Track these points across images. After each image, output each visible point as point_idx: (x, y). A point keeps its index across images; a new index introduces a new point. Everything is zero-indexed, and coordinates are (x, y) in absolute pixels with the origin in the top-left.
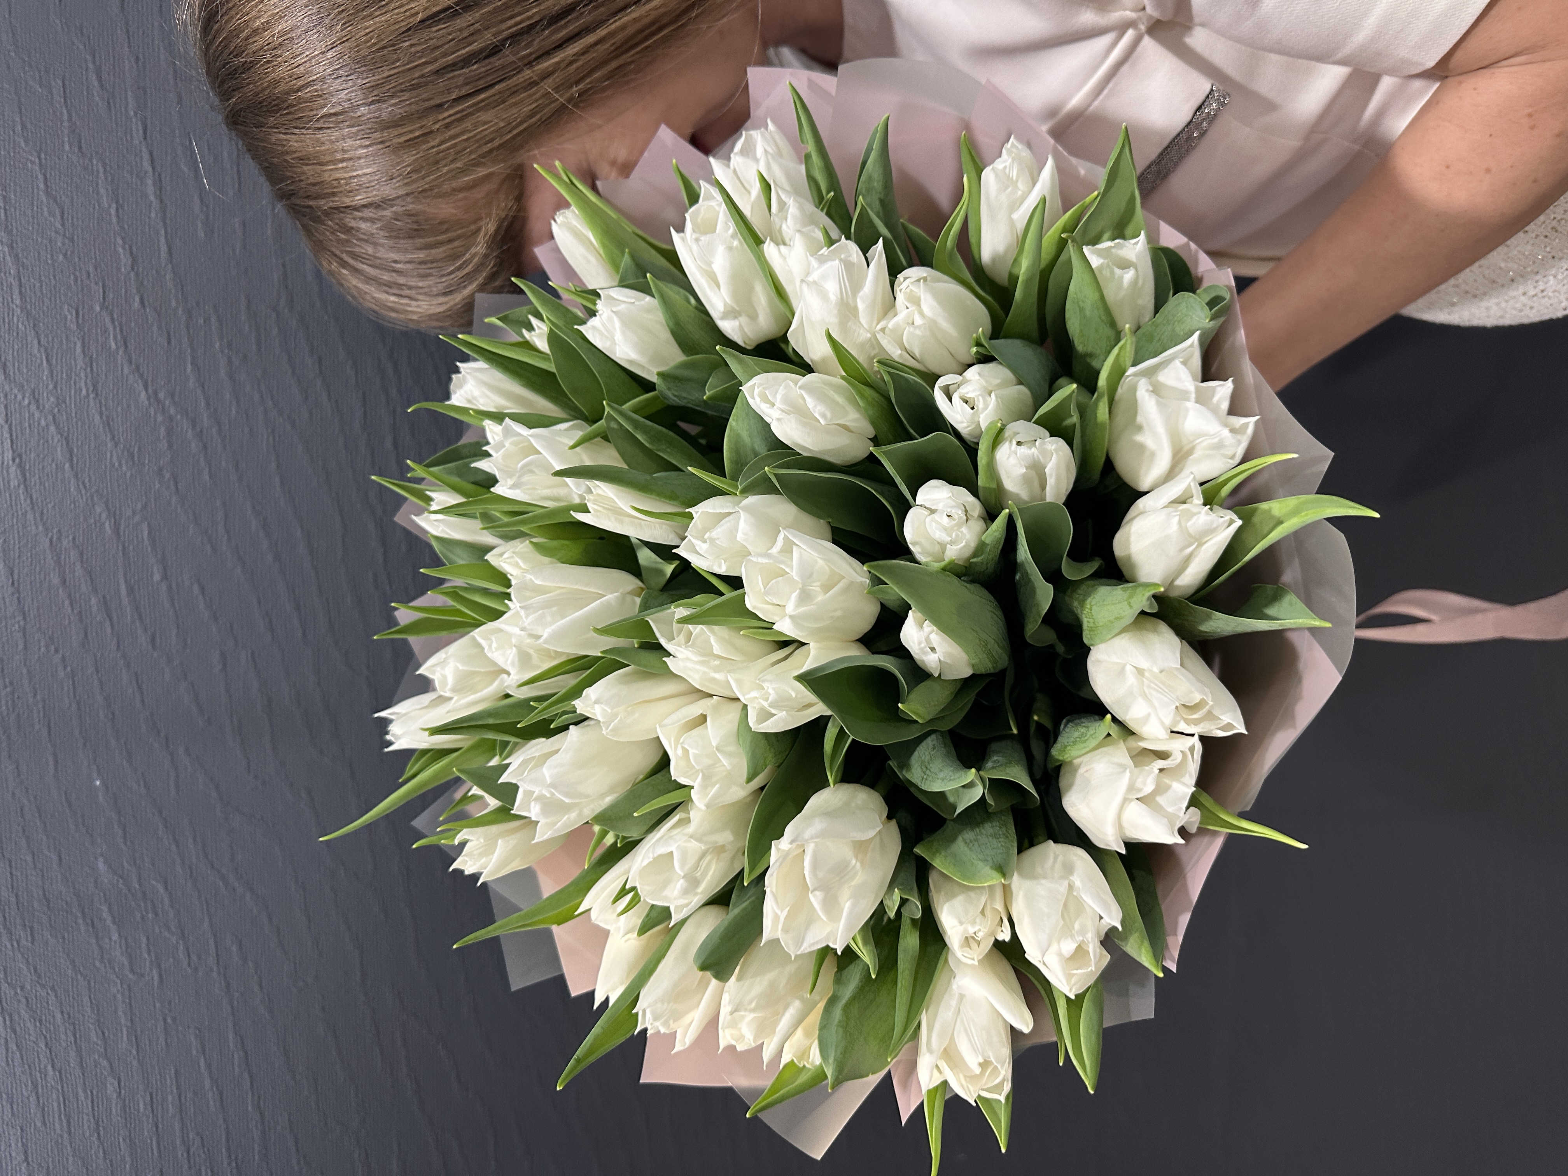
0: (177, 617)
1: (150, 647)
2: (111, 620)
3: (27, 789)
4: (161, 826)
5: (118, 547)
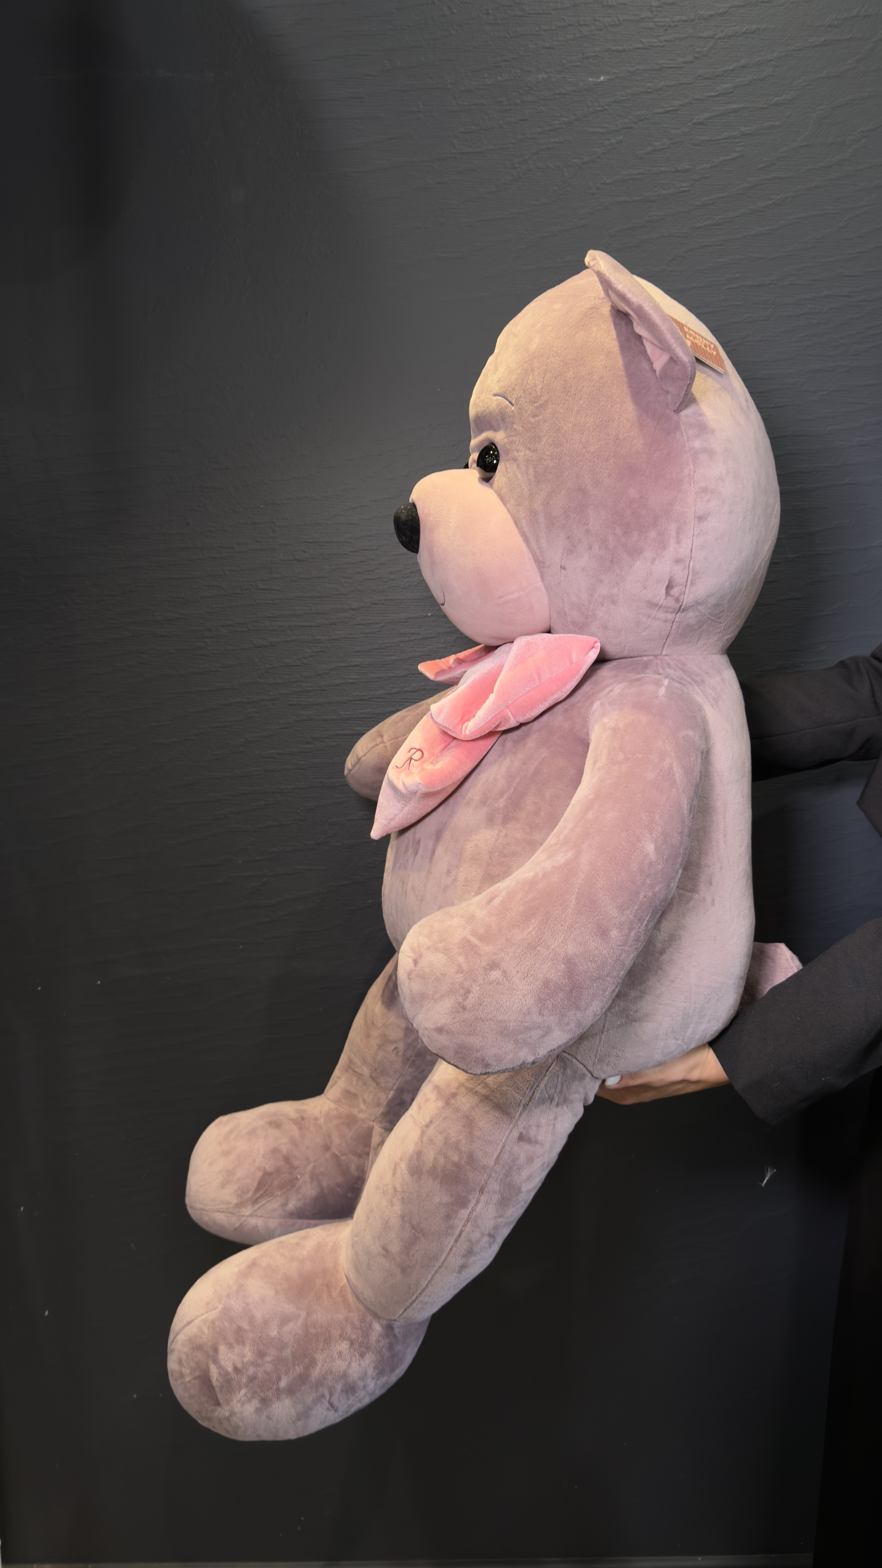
0: (714, 141)
1: (695, 121)
2: (716, 96)
3: (601, 30)
4: (566, 120)
5: (764, 104)
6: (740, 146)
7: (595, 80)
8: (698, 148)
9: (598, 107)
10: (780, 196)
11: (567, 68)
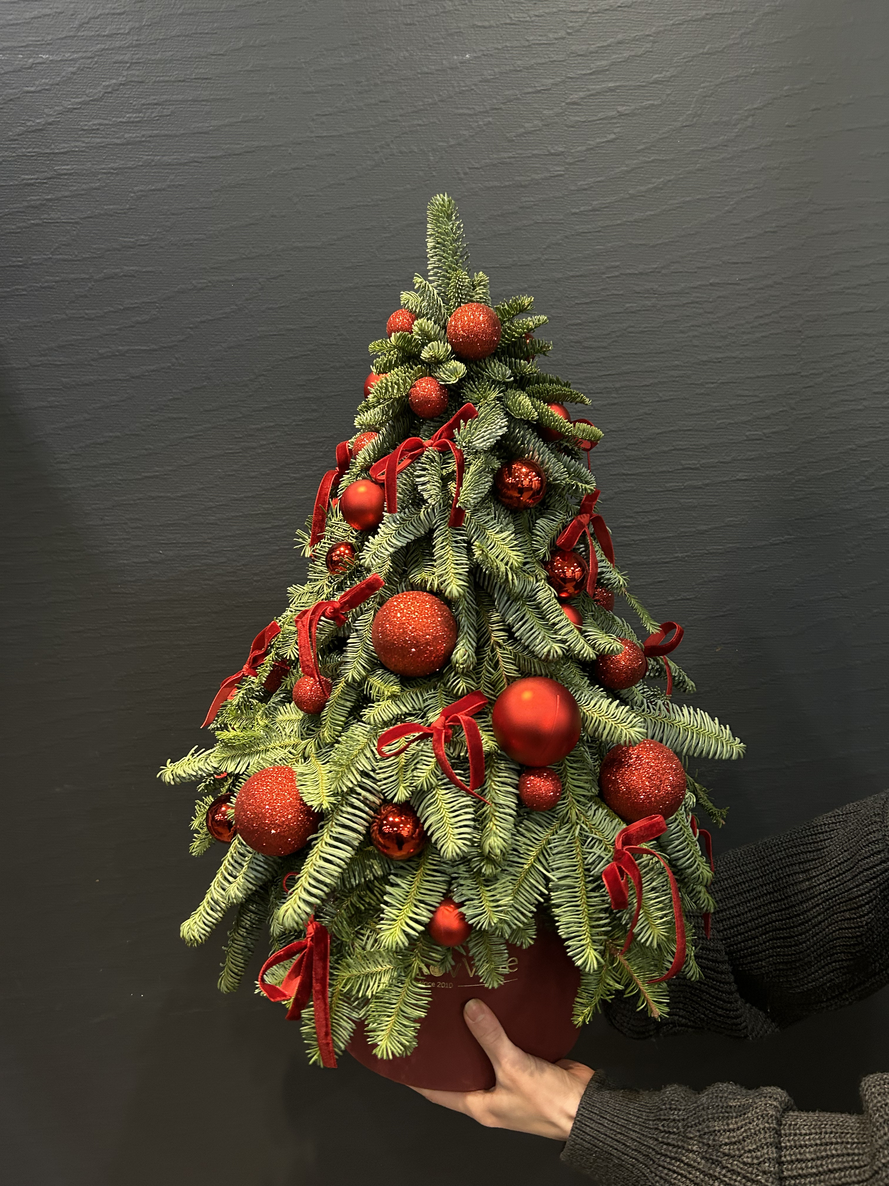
6: (618, 127)
7: (461, 57)
8: (572, 129)
9: (464, 87)
10: (662, 179)
11: (430, 46)
